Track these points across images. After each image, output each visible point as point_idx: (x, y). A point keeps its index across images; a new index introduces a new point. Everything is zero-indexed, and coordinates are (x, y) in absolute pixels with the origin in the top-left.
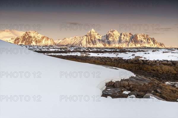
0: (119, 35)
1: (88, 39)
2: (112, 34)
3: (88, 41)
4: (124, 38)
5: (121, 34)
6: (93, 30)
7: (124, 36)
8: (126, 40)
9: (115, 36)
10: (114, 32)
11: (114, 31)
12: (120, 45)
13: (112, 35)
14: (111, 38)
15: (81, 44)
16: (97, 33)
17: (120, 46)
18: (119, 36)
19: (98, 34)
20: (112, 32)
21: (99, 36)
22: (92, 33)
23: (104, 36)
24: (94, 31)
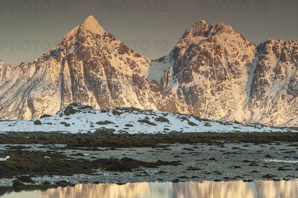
0: (250, 51)
1: (72, 77)
2: (206, 46)
3: (74, 89)
4: (277, 71)
5: (261, 50)
6: (92, 25)
7: (282, 58)
8: (292, 81)
9: (223, 60)
10: (220, 39)
11: (219, 29)
12: (257, 111)
13: (206, 54)
14: (201, 68)
15: (31, 106)
16: (119, 42)
17: (257, 117)
18: (251, 57)
19: (123, 49)
20: (206, 34)
21: (132, 57)
22: (89, 43)
23: (161, 60)
24: (100, 30)
